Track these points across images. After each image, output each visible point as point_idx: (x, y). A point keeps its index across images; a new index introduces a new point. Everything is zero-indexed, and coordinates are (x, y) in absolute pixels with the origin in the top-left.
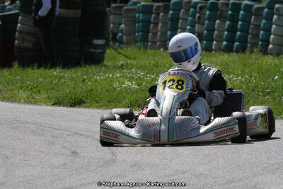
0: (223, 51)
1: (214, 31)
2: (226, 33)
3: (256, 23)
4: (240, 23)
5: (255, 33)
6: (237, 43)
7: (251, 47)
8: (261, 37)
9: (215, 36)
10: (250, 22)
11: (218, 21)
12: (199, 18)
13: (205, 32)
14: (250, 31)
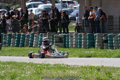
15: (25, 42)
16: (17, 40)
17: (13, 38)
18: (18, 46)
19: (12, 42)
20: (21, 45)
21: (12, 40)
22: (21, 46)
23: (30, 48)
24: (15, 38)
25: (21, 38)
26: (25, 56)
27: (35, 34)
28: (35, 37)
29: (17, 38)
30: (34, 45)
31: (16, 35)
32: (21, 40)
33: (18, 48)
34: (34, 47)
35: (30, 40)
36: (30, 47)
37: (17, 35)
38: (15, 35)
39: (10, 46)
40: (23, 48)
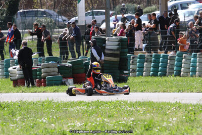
0: (151, 76)
1: (144, 67)
2: (152, 68)
3: (171, 63)
4: (160, 63)
5: (170, 67)
6: (159, 73)
7: (169, 74)
8: (175, 69)
9: (144, 70)
10: (167, 63)
11: (145, 63)
12: (133, 62)
13: (137, 68)
14: (168, 67)
15: (166, 68)
16: (154, 65)
17: (146, 62)
18: (155, 75)
19: (145, 68)
20: (160, 74)
21: (145, 65)
22: (161, 76)
23: (175, 78)
24: (151, 62)
25: (160, 61)
26: (167, 92)
27: (184, 55)
28: (183, 60)
29: (155, 62)
30: (182, 73)
31: (151, 56)
32: (160, 65)
33: (156, 79)
34: (183, 76)
35: (175, 64)
36: (175, 76)
37: (153, 56)
38: (149, 57)
39: (142, 75)
40: (164, 78)
